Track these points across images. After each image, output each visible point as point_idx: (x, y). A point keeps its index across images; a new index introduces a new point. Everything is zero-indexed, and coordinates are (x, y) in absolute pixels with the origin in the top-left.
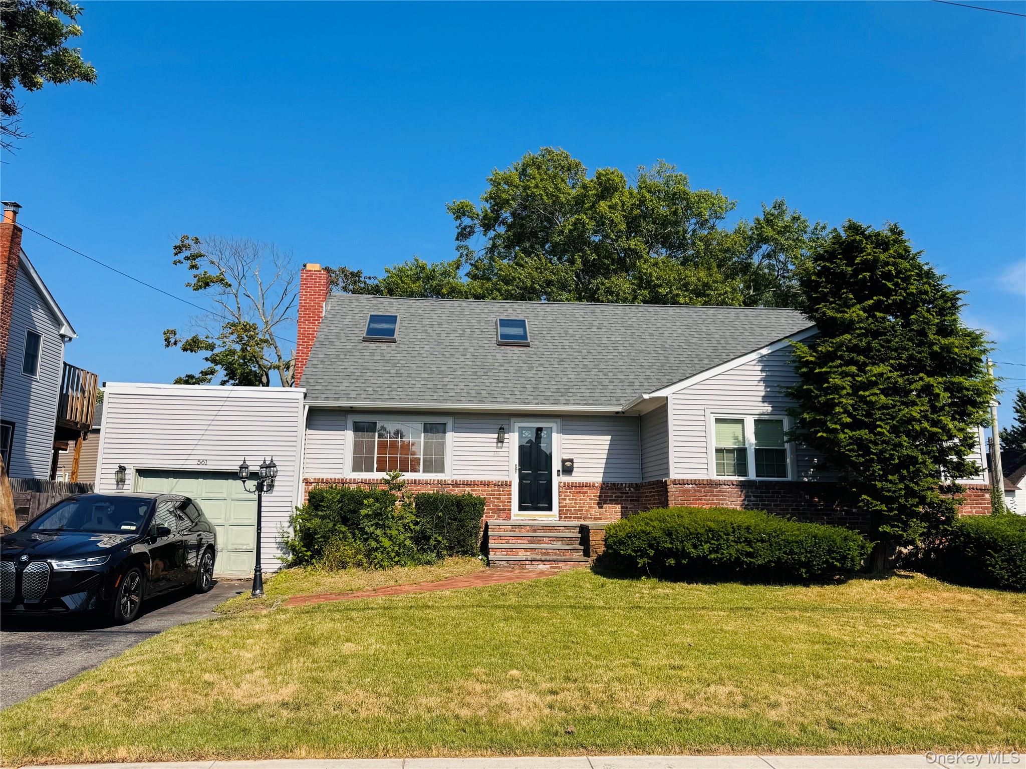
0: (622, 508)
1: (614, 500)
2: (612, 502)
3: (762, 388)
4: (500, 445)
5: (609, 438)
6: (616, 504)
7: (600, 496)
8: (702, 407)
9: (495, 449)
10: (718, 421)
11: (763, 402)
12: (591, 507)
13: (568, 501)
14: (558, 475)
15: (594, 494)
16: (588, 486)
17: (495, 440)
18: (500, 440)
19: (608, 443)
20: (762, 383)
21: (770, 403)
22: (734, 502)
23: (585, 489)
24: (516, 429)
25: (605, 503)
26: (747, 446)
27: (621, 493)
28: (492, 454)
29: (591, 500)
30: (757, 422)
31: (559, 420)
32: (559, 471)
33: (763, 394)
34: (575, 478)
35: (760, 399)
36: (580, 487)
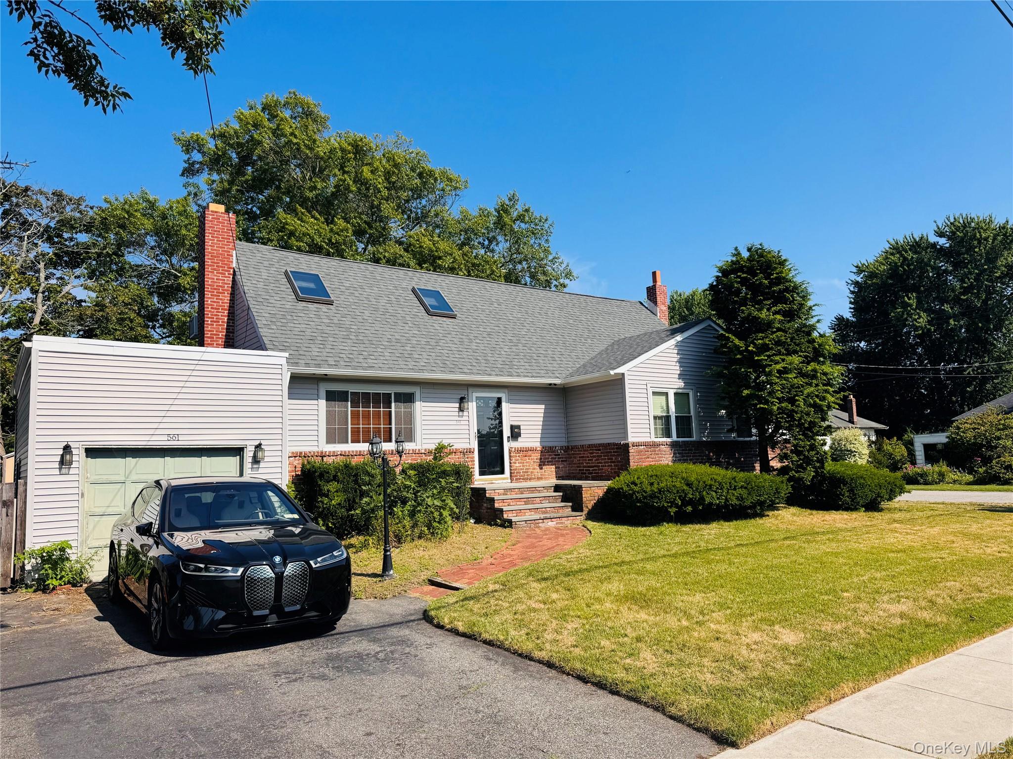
0: (556, 468)
1: (550, 462)
2: (550, 463)
3: (678, 368)
4: (461, 413)
5: (543, 406)
6: (552, 465)
7: (541, 459)
8: (644, 382)
9: (457, 418)
10: (654, 393)
11: (679, 379)
12: (534, 469)
13: (517, 465)
14: (508, 441)
15: (536, 456)
16: (532, 450)
17: (457, 410)
18: (461, 409)
19: (543, 411)
20: (678, 364)
21: (683, 379)
22: (666, 458)
23: (530, 453)
24: (474, 399)
25: (544, 465)
26: (670, 414)
27: (555, 455)
28: (455, 423)
29: (534, 462)
30: (675, 394)
31: (506, 391)
32: (509, 437)
33: (678, 372)
34: (520, 443)
35: (677, 376)
36: (525, 451)
